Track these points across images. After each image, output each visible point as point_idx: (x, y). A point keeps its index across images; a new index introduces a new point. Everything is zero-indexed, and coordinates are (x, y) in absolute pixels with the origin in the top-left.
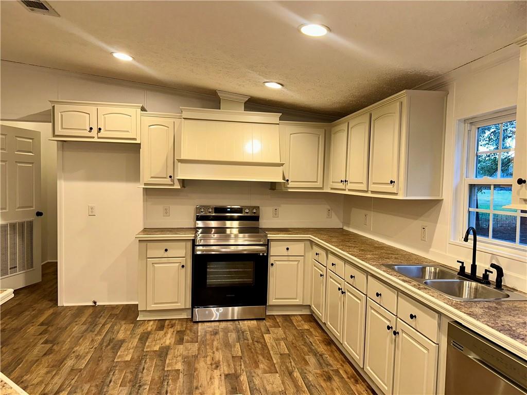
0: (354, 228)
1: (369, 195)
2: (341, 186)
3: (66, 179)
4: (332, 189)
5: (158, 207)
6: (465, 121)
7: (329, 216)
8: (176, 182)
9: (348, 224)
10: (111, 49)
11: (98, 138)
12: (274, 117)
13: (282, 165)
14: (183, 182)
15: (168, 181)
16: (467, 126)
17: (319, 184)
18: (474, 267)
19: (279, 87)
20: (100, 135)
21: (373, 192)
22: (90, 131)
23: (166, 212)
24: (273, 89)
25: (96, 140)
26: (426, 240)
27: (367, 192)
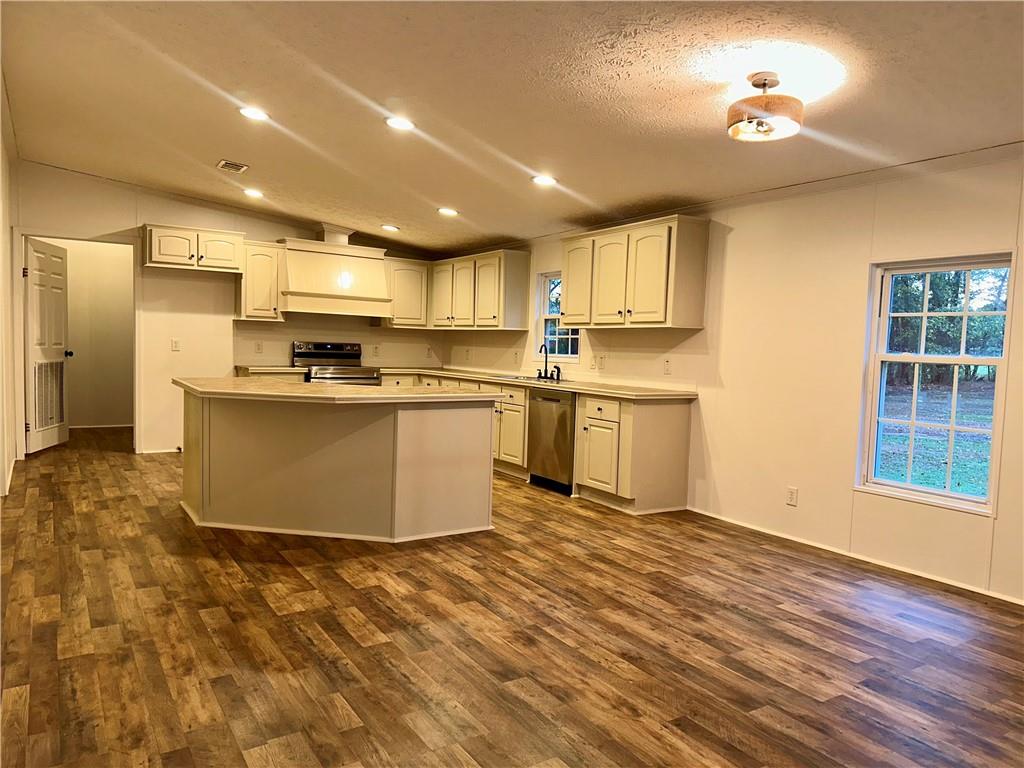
0: (454, 365)
1: (475, 328)
2: (447, 322)
3: (145, 310)
4: (436, 326)
5: (249, 343)
6: (542, 274)
7: (429, 356)
8: (280, 315)
9: (449, 363)
10: (242, 187)
11: (198, 266)
12: (379, 253)
13: (390, 301)
14: (286, 314)
15: (272, 313)
16: (543, 278)
17: (422, 322)
18: (546, 371)
19: (396, 230)
20: (200, 263)
21: (478, 326)
22: (190, 258)
23: (259, 348)
24: (390, 230)
25: (196, 268)
26: (517, 363)
27: (473, 326)
